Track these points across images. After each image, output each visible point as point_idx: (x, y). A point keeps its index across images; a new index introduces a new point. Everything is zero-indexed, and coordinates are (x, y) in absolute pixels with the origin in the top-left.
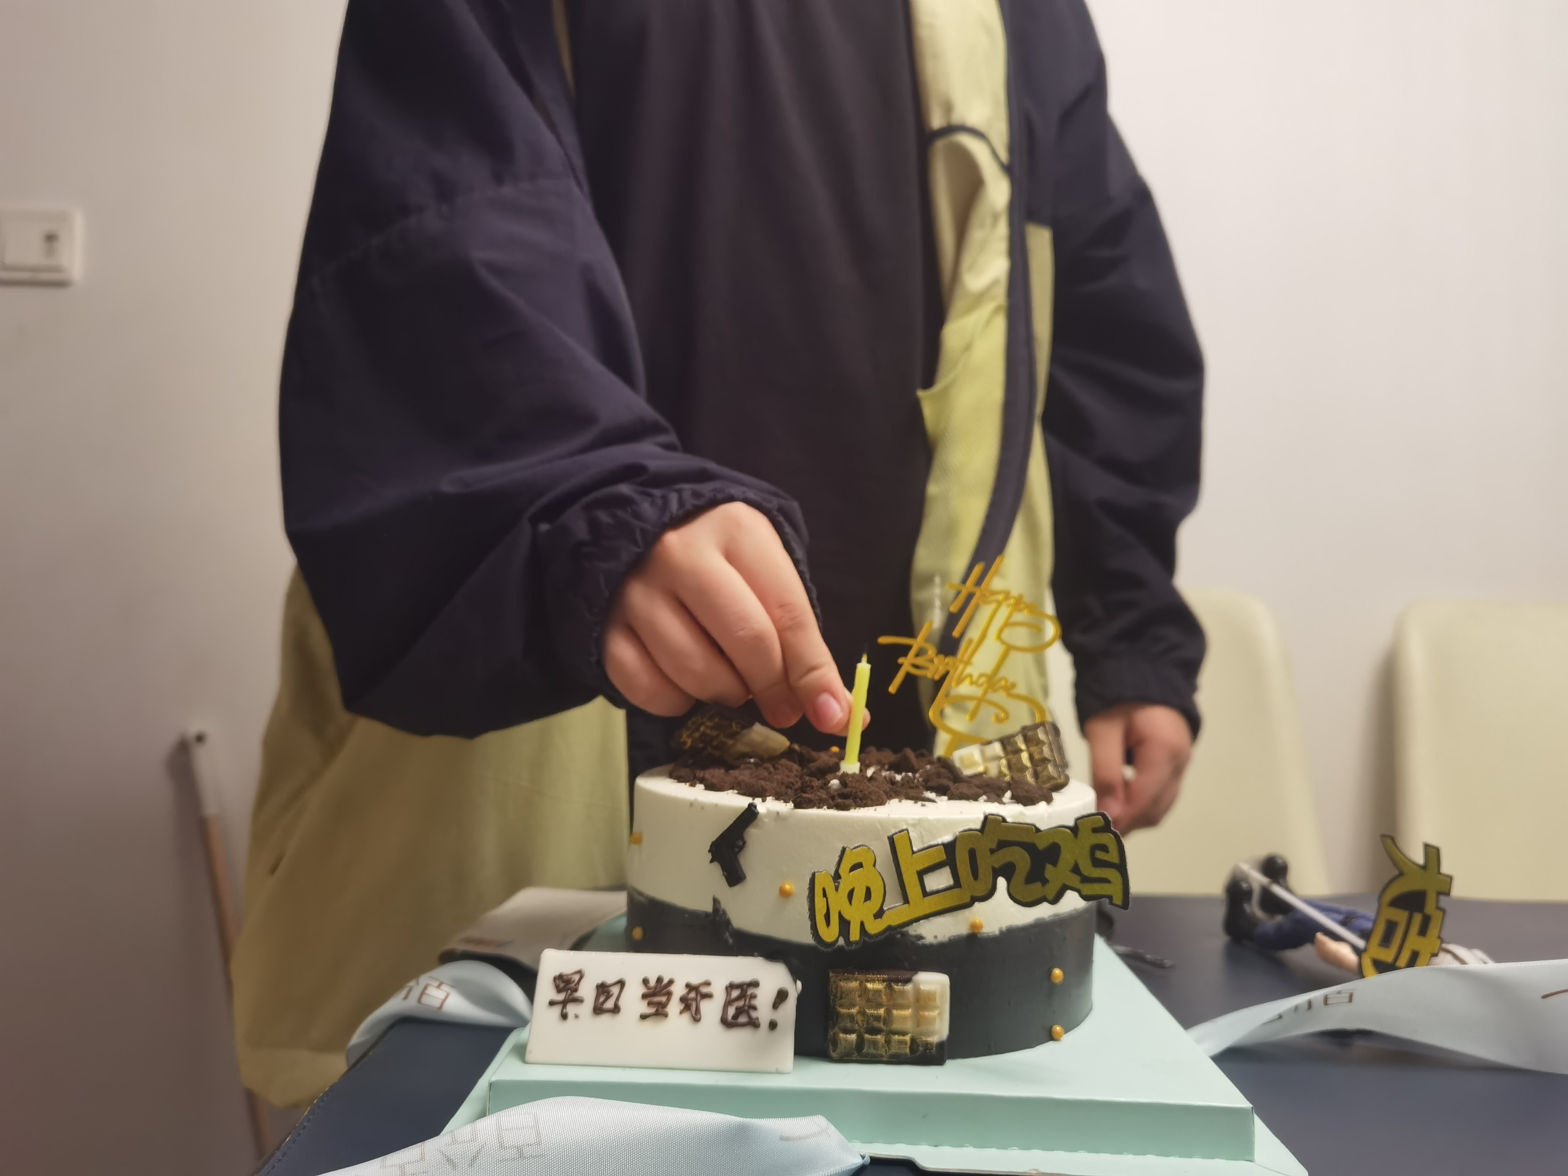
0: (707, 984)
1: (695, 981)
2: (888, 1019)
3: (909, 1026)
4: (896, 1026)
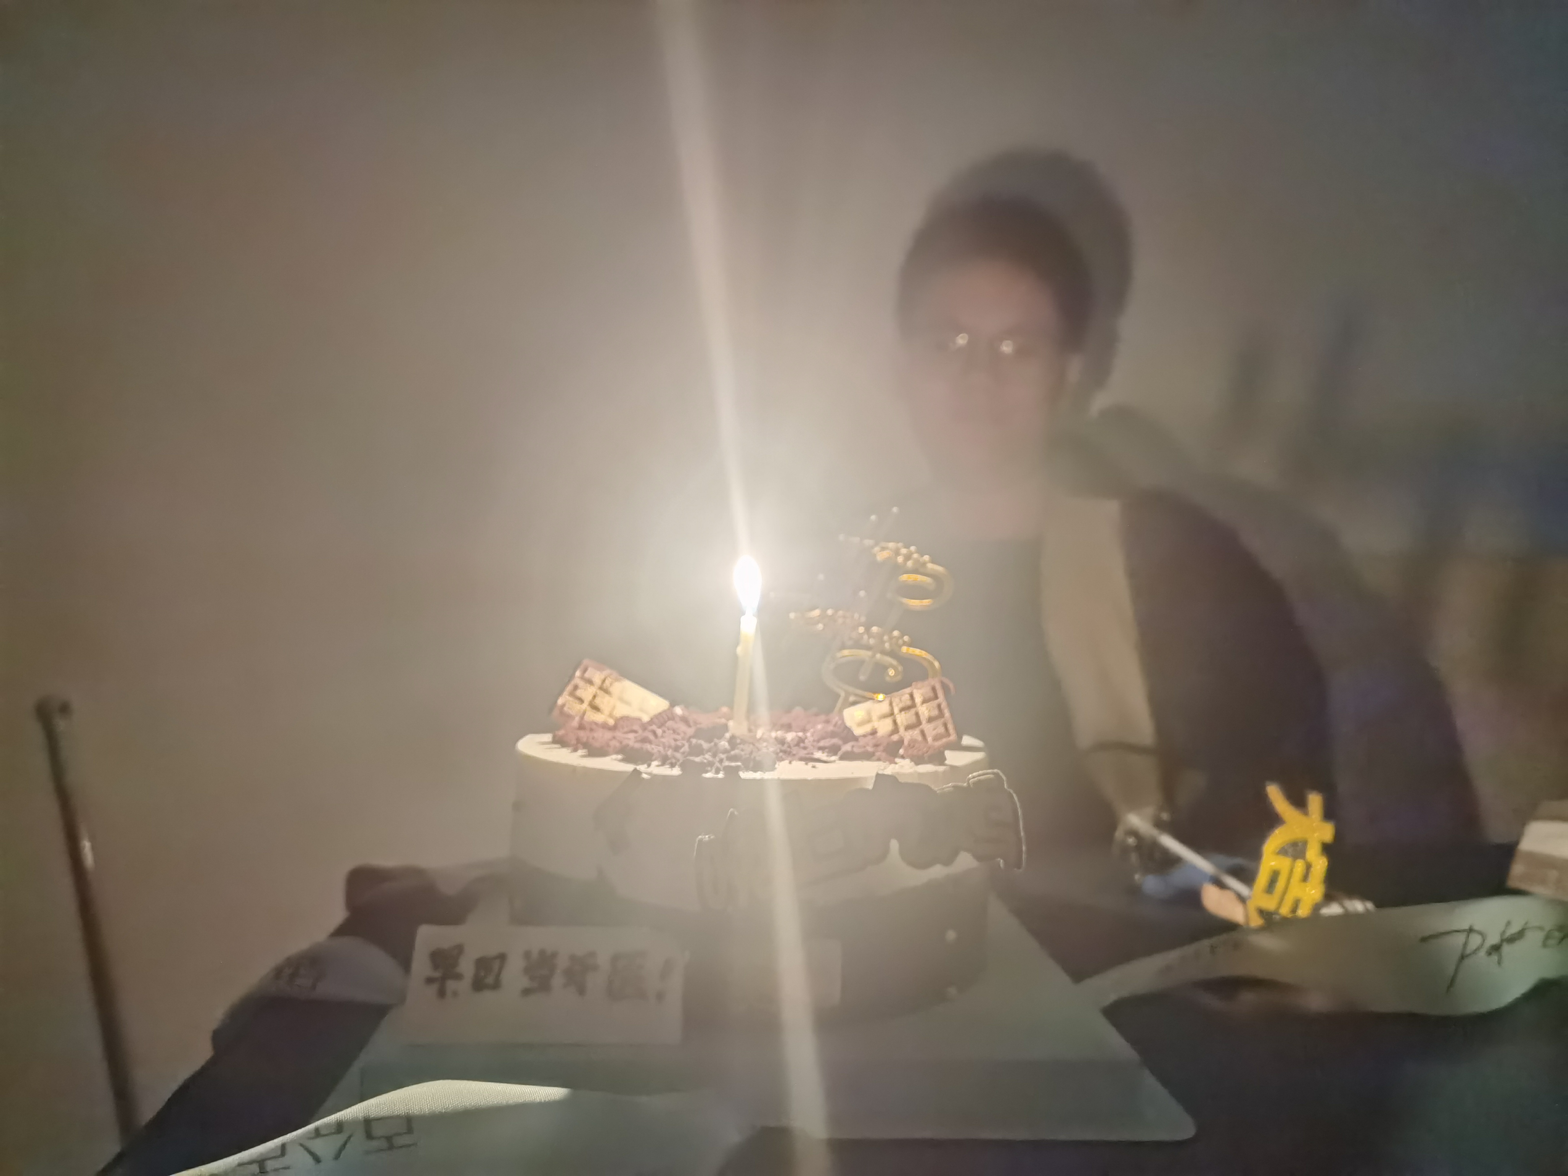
0: (593, 955)
1: (579, 952)
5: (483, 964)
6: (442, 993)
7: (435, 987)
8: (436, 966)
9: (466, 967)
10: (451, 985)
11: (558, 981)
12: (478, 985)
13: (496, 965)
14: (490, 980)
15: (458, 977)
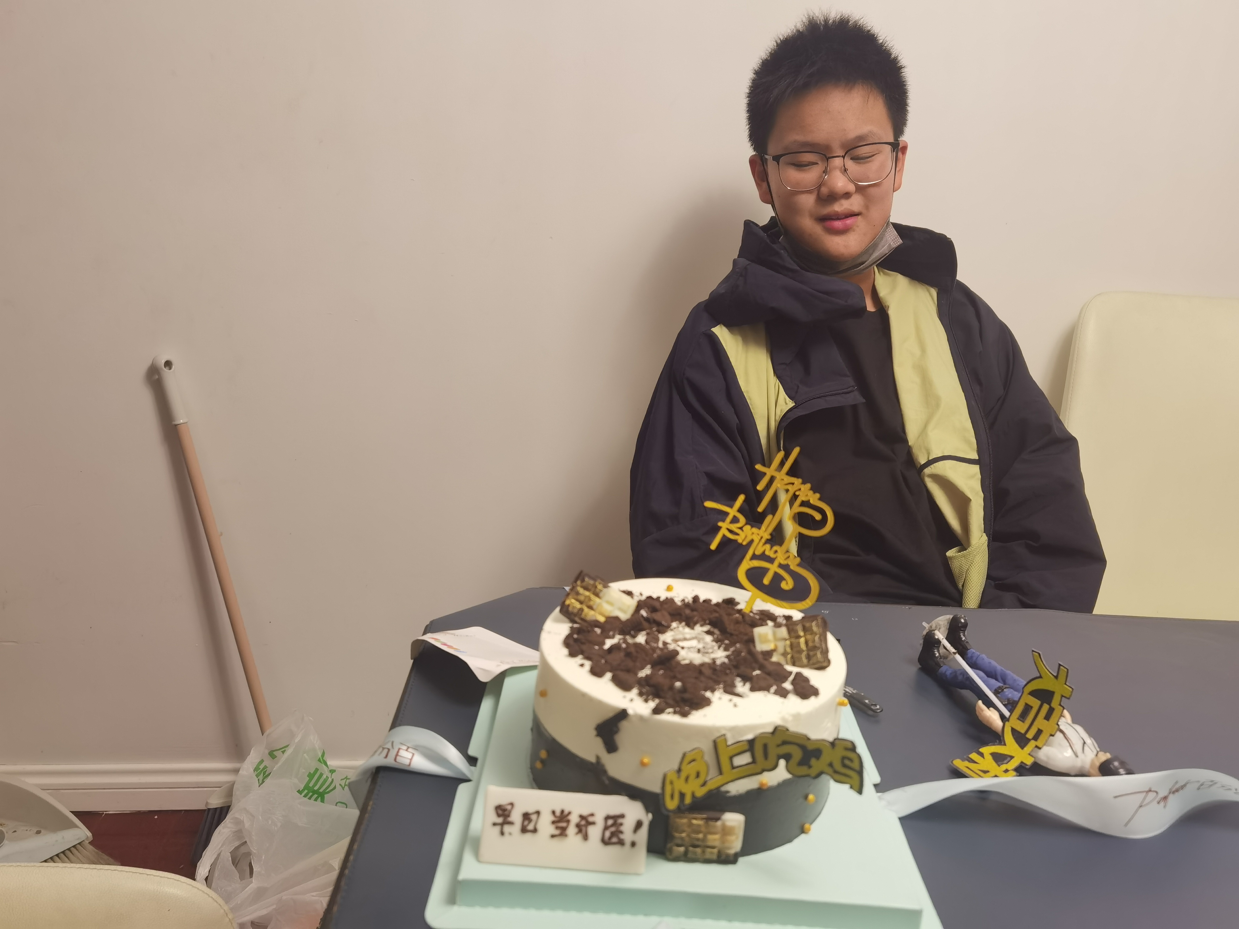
0: (592, 815)
1: (585, 813)
2: (704, 839)
3: (717, 844)
4: (710, 843)
5: (526, 816)
6: (502, 833)
7: (498, 828)
8: (499, 815)
9: (516, 817)
10: (507, 828)
11: (572, 830)
12: (524, 830)
13: (534, 817)
14: (531, 827)
15: (511, 823)
